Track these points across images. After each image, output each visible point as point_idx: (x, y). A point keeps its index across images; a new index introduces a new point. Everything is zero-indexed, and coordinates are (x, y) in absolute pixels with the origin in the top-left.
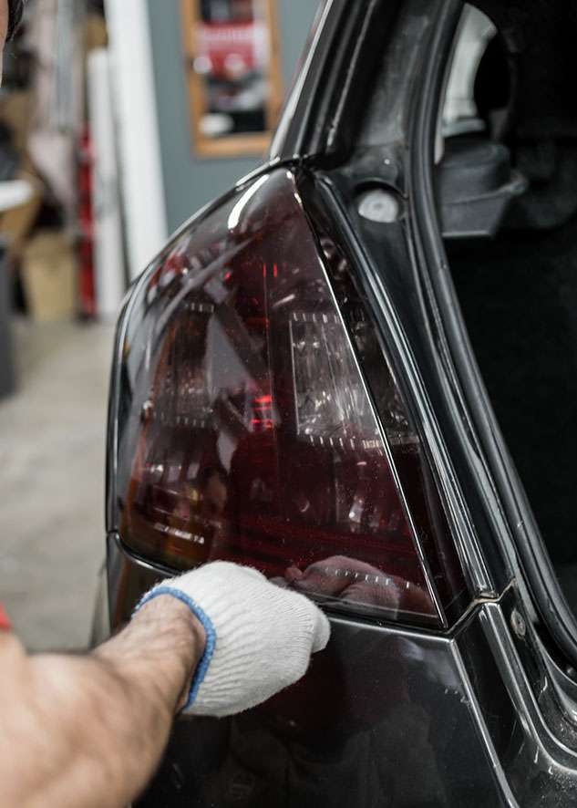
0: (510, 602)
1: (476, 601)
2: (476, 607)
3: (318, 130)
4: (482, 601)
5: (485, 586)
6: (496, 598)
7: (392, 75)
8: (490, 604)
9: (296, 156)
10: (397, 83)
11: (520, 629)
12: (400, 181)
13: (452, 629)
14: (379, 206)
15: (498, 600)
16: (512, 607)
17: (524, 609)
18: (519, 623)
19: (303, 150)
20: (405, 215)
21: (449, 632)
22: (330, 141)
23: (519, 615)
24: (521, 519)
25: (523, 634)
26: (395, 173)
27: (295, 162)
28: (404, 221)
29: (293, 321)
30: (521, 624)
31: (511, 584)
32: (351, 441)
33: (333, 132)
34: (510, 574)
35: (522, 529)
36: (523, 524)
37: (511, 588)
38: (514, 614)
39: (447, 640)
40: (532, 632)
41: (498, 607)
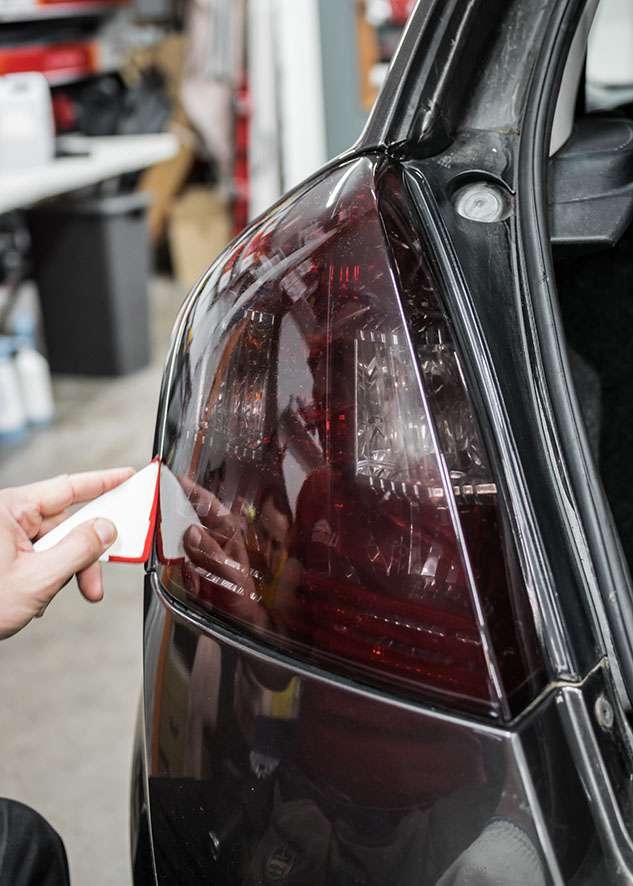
0: (596, 686)
1: (553, 685)
2: (552, 691)
3: (411, 111)
4: (560, 684)
5: (565, 667)
6: (578, 682)
7: (509, 47)
8: (568, 689)
9: (381, 143)
10: (514, 55)
11: (606, 720)
12: (507, 173)
13: (517, 720)
14: (480, 203)
15: (580, 684)
16: (599, 693)
17: (614, 694)
18: (605, 712)
19: (391, 136)
20: (511, 214)
21: (511, 724)
22: (425, 125)
23: (606, 702)
24: (615, 588)
25: (609, 725)
26: (502, 164)
27: (381, 150)
28: (508, 220)
29: (360, 341)
30: (608, 713)
31: (601, 664)
32: (415, 487)
33: (429, 114)
34: (600, 651)
35: (614, 600)
36: (616, 595)
37: (600, 668)
38: (600, 702)
39: (507, 734)
40: (622, 723)
41: (579, 693)
